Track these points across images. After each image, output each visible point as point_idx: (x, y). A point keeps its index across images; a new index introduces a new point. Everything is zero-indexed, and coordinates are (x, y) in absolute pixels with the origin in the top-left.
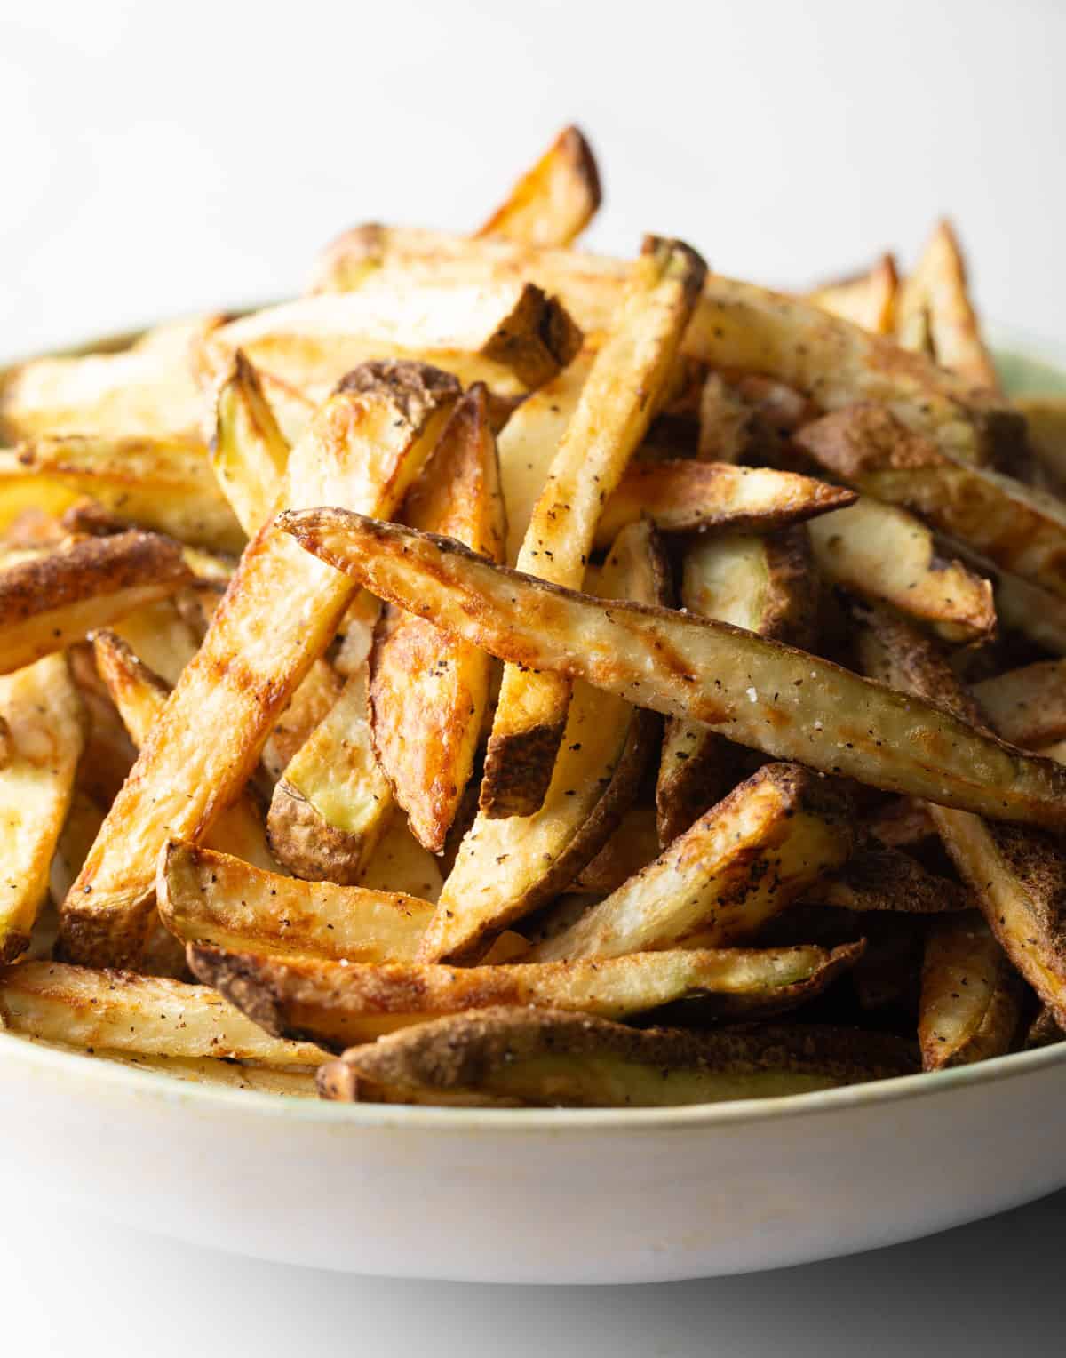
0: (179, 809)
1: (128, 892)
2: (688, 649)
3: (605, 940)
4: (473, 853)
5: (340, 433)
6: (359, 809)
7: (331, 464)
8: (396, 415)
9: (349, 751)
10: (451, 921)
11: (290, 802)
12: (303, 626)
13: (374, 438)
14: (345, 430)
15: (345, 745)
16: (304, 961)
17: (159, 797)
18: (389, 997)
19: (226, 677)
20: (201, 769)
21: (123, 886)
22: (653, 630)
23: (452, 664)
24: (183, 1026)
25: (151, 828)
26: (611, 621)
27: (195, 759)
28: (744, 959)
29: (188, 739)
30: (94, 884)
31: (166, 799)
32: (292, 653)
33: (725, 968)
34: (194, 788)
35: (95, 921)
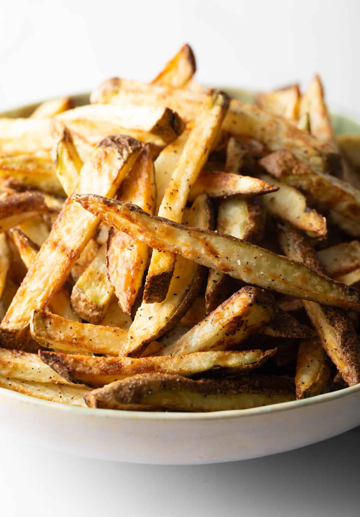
0: (40, 294)
1: (21, 323)
2: (217, 246)
3: (186, 347)
4: (140, 316)
5: (99, 162)
6: (103, 296)
7: (96, 172)
8: (118, 155)
9: (99, 275)
10: (132, 340)
11: (78, 294)
12: (84, 230)
13: (110, 164)
14: (100, 160)
15: (98, 273)
16: (79, 356)
17: (33, 290)
18: (109, 369)
19: (57, 248)
20: (47, 280)
21: (20, 321)
22: (205, 239)
23: (135, 246)
24: (40, 372)
25: (30, 301)
26: (190, 236)
27: (45, 277)
28: (234, 355)
29: (43, 269)
30: (10, 320)
31: (35, 291)
32: (80, 239)
33: (227, 358)
34: (45, 287)
35: (10, 333)
